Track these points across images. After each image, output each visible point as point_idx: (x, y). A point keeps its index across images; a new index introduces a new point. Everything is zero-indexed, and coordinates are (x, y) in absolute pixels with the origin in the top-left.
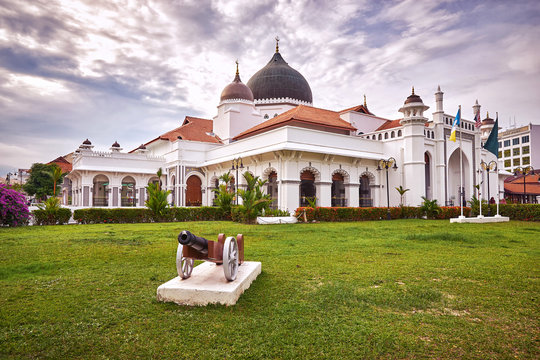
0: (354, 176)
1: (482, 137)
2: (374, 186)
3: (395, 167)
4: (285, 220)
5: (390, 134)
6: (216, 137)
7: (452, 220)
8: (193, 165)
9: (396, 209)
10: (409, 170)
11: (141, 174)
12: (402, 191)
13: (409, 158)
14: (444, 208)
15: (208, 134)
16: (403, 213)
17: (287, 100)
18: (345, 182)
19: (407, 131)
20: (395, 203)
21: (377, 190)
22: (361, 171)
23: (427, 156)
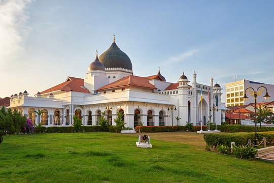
0: (156, 112)
1: (214, 93)
2: (166, 116)
3: (175, 109)
4: (132, 131)
5: (173, 92)
6: (86, 89)
7: (198, 132)
8: (77, 104)
9: (175, 127)
10: (181, 109)
11: (51, 108)
12: (178, 119)
13: (181, 104)
14: (196, 127)
15: (82, 87)
16: (178, 129)
17: (120, 69)
18: (153, 114)
19: (180, 91)
20: (175, 124)
21: (166, 118)
22: (160, 109)
23: (189, 103)
